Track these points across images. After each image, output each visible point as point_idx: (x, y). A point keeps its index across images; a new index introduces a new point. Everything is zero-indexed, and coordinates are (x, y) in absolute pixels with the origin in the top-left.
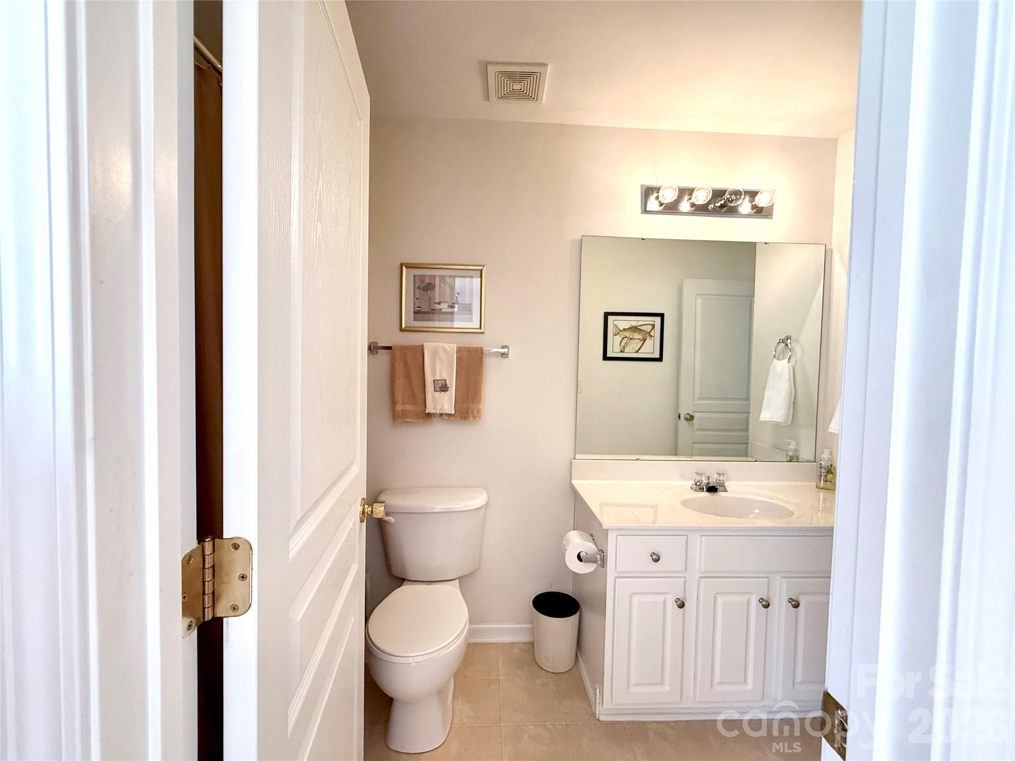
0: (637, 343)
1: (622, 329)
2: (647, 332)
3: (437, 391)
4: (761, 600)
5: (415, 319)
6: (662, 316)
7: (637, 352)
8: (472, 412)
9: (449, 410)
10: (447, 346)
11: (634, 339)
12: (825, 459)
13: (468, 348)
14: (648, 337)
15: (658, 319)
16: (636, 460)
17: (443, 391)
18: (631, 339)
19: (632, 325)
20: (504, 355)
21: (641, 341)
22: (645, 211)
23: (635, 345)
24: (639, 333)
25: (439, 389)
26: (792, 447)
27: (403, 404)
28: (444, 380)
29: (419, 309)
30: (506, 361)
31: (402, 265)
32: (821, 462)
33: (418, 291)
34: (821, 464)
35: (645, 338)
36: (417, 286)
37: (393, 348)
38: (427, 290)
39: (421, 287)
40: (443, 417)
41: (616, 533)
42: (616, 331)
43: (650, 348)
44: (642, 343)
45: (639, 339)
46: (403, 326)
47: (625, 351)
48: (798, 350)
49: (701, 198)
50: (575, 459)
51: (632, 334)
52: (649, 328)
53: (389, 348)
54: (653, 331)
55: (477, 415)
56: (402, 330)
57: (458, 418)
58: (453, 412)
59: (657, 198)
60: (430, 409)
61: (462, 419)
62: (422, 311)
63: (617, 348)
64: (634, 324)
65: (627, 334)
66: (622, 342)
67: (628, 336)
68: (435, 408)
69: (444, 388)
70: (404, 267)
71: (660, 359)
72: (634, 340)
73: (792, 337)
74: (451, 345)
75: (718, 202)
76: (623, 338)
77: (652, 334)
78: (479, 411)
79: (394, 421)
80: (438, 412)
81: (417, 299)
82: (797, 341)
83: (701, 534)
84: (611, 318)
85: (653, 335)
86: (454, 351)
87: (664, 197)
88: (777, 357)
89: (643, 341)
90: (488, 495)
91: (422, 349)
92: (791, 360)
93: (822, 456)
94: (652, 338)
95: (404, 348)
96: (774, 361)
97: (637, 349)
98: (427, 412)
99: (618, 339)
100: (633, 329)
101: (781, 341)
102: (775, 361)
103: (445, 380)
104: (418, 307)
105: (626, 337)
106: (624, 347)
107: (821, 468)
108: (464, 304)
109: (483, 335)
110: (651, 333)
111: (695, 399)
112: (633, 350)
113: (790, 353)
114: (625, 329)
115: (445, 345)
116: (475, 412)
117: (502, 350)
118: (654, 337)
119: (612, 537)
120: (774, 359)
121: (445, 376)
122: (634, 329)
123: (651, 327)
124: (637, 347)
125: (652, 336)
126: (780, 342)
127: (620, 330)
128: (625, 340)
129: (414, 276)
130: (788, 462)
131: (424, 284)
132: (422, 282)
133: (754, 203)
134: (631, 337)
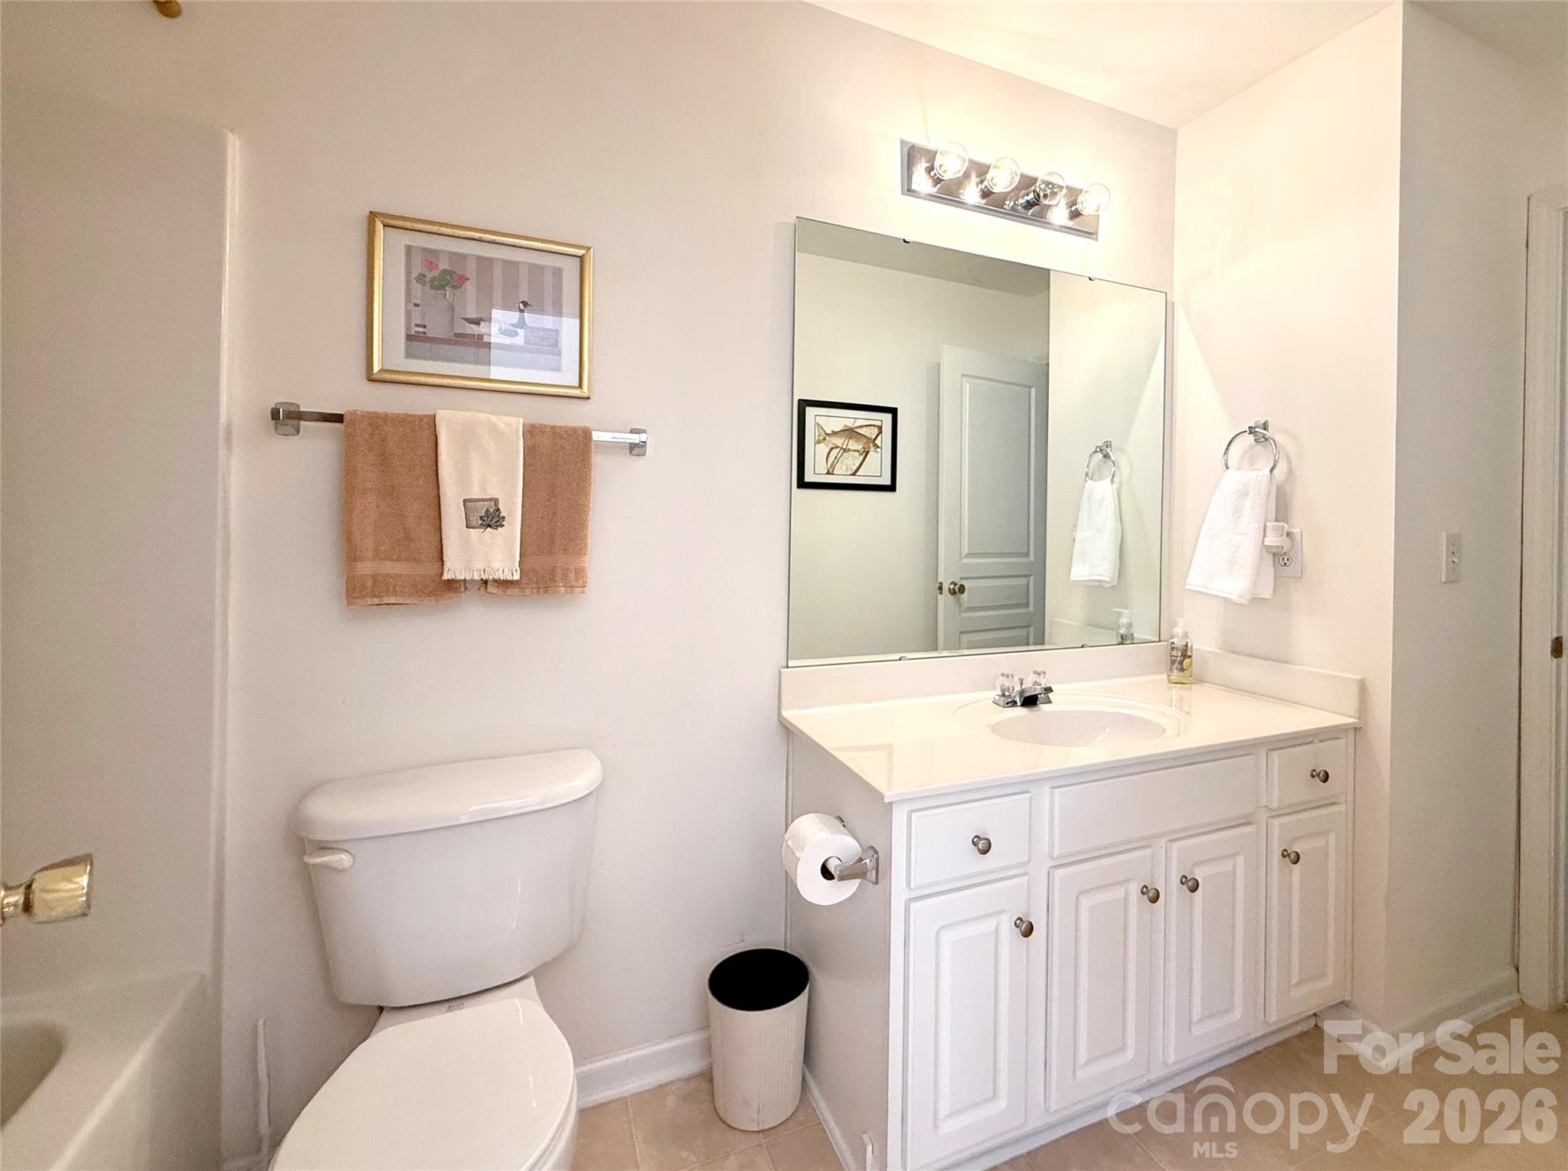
0: (855, 458)
1: (829, 431)
2: (870, 439)
3: (474, 528)
4: (1144, 891)
5: (409, 355)
6: (893, 411)
7: (854, 474)
8: (565, 576)
9: (506, 570)
10: (500, 422)
11: (849, 450)
12: (1178, 634)
13: (553, 428)
14: (872, 449)
15: (888, 417)
16: (900, 660)
17: (489, 526)
18: (845, 450)
19: (846, 426)
20: (636, 449)
21: (861, 454)
22: (909, 191)
23: (852, 461)
24: (858, 441)
25: (480, 522)
26: (1124, 620)
27: (377, 557)
28: (491, 500)
29: (421, 329)
30: (641, 462)
31: (373, 216)
32: (1172, 641)
33: (418, 289)
34: (1173, 643)
35: (866, 450)
36: (415, 274)
37: (347, 418)
38: (443, 287)
39: (428, 279)
40: (490, 589)
41: (907, 807)
42: (819, 436)
43: (876, 469)
44: (862, 457)
45: (858, 451)
46: (376, 368)
47: (835, 472)
48: (1123, 464)
49: (1001, 182)
50: (788, 667)
51: (846, 441)
52: (871, 433)
53: (338, 418)
54: (880, 437)
55: (577, 580)
56: (371, 379)
57: (528, 592)
58: (517, 577)
59: (930, 169)
60: (454, 569)
61: (539, 592)
62: (428, 335)
63: (822, 467)
64: (850, 423)
65: (839, 441)
66: (831, 455)
67: (840, 446)
68: (468, 568)
69: (492, 519)
70: (379, 226)
71: (892, 488)
72: (850, 453)
73: (1113, 444)
74: (509, 419)
75: (1023, 197)
76: (832, 449)
77: (878, 442)
78: (580, 573)
79: (349, 604)
80: (476, 577)
81: (417, 305)
82: (1122, 450)
83: (1052, 785)
84: (810, 411)
85: (880, 445)
86: (518, 430)
87: (943, 169)
88: (1090, 475)
89: (864, 454)
90: (604, 766)
91: (432, 421)
92: (1115, 479)
93: (1174, 630)
94: (879, 450)
95: (377, 422)
96: (1087, 484)
97: (855, 468)
98: (446, 577)
99: (823, 449)
100: (848, 432)
101: (1098, 450)
102: (1090, 482)
103: (496, 501)
104: (417, 326)
105: (838, 447)
106: (833, 465)
107: (1173, 649)
108: (540, 329)
109: (585, 402)
110: (876, 442)
111: (963, 555)
112: (847, 470)
113: (1113, 469)
114: (834, 433)
115: (493, 418)
116: (572, 576)
117: (635, 438)
118: (881, 448)
119: (899, 817)
120: (1087, 479)
121: (492, 493)
122: (850, 432)
123: (876, 431)
124: (854, 464)
125: (878, 447)
126: (1096, 451)
127: (827, 434)
128: (835, 452)
129: (409, 249)
130: (1119, 644)
131: (436, 273)
132: (431, 265)
133: (1073, 208)
134: (844, 447)
